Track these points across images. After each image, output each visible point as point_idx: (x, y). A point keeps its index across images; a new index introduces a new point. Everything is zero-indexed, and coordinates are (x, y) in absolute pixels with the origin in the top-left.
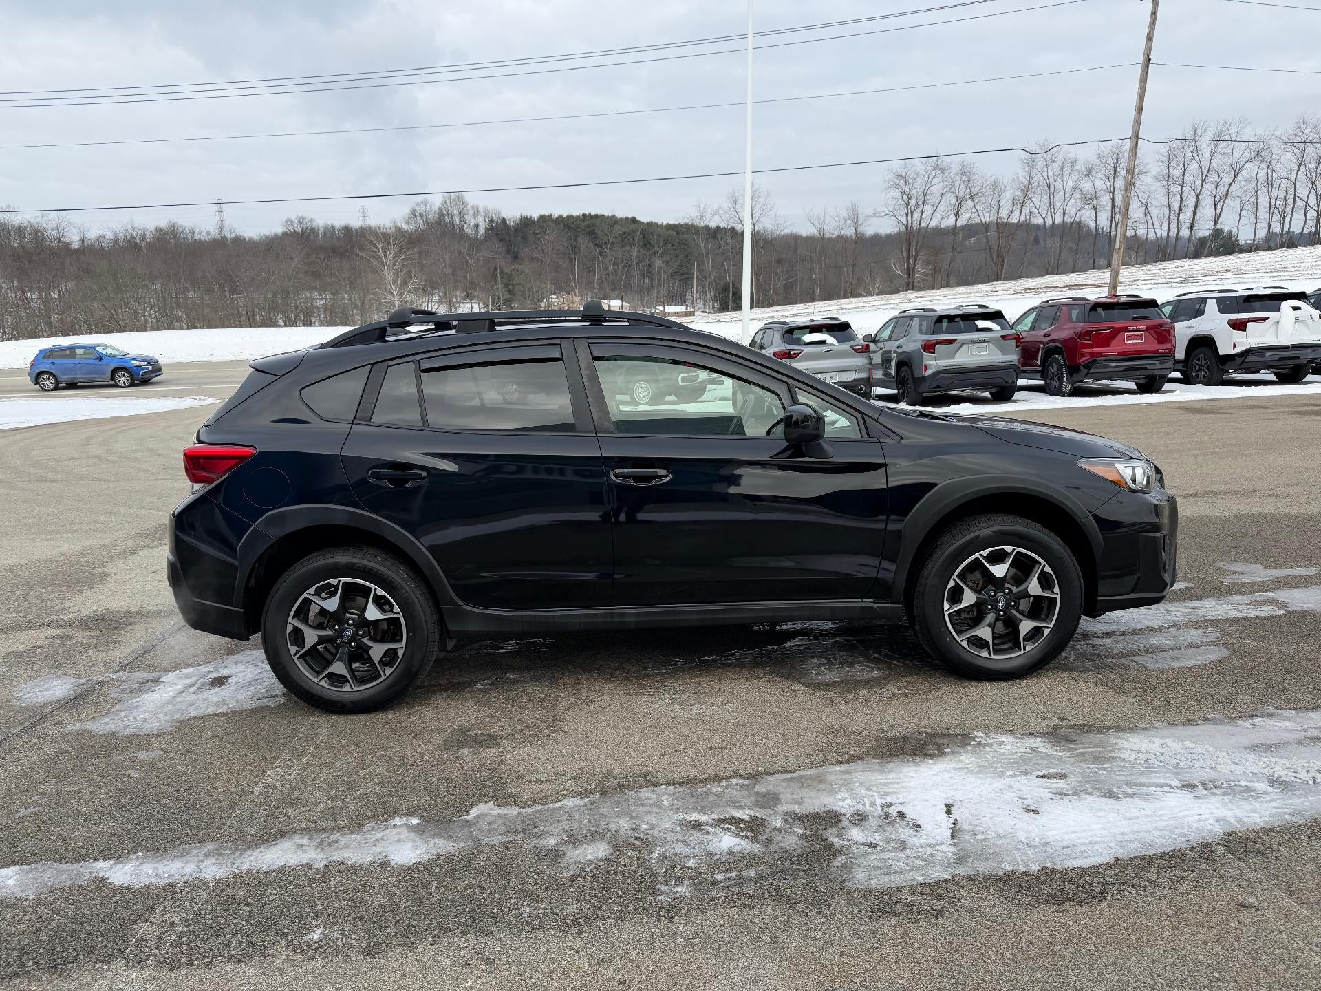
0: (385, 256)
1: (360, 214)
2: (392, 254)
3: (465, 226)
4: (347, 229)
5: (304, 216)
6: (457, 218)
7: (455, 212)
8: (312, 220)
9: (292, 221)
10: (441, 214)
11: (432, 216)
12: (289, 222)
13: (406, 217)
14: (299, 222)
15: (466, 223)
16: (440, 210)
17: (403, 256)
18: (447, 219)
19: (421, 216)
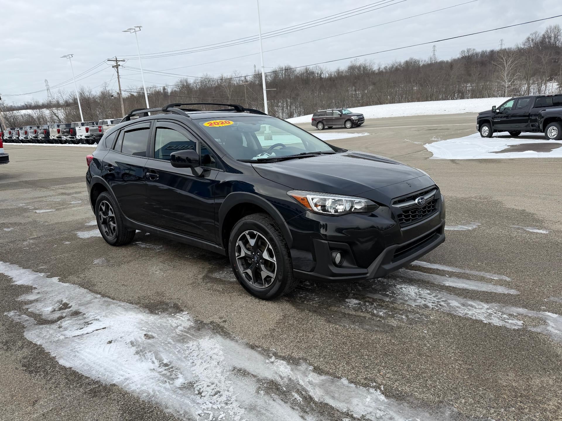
0: (507, 63)
1: (500, 43)
2: (510, 62)
3: (557, 42)
4: (492, 52)
5: (470, 48)
6: (553, 39)
7: (553, 35)
8: (474, 50)
9: (464, 51)
10: (544, 37)
11: (538, 39)
12: (463, 52)
13: (524, 42)
14: (468, 51)
15: (558, 40)
16: (544, 35)
17: (516, 62)
18: (547, 40)
19: (533, 40)
